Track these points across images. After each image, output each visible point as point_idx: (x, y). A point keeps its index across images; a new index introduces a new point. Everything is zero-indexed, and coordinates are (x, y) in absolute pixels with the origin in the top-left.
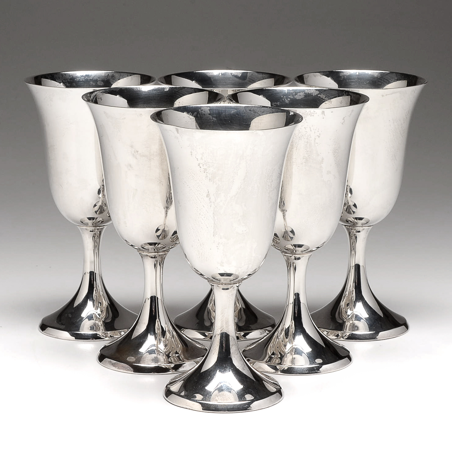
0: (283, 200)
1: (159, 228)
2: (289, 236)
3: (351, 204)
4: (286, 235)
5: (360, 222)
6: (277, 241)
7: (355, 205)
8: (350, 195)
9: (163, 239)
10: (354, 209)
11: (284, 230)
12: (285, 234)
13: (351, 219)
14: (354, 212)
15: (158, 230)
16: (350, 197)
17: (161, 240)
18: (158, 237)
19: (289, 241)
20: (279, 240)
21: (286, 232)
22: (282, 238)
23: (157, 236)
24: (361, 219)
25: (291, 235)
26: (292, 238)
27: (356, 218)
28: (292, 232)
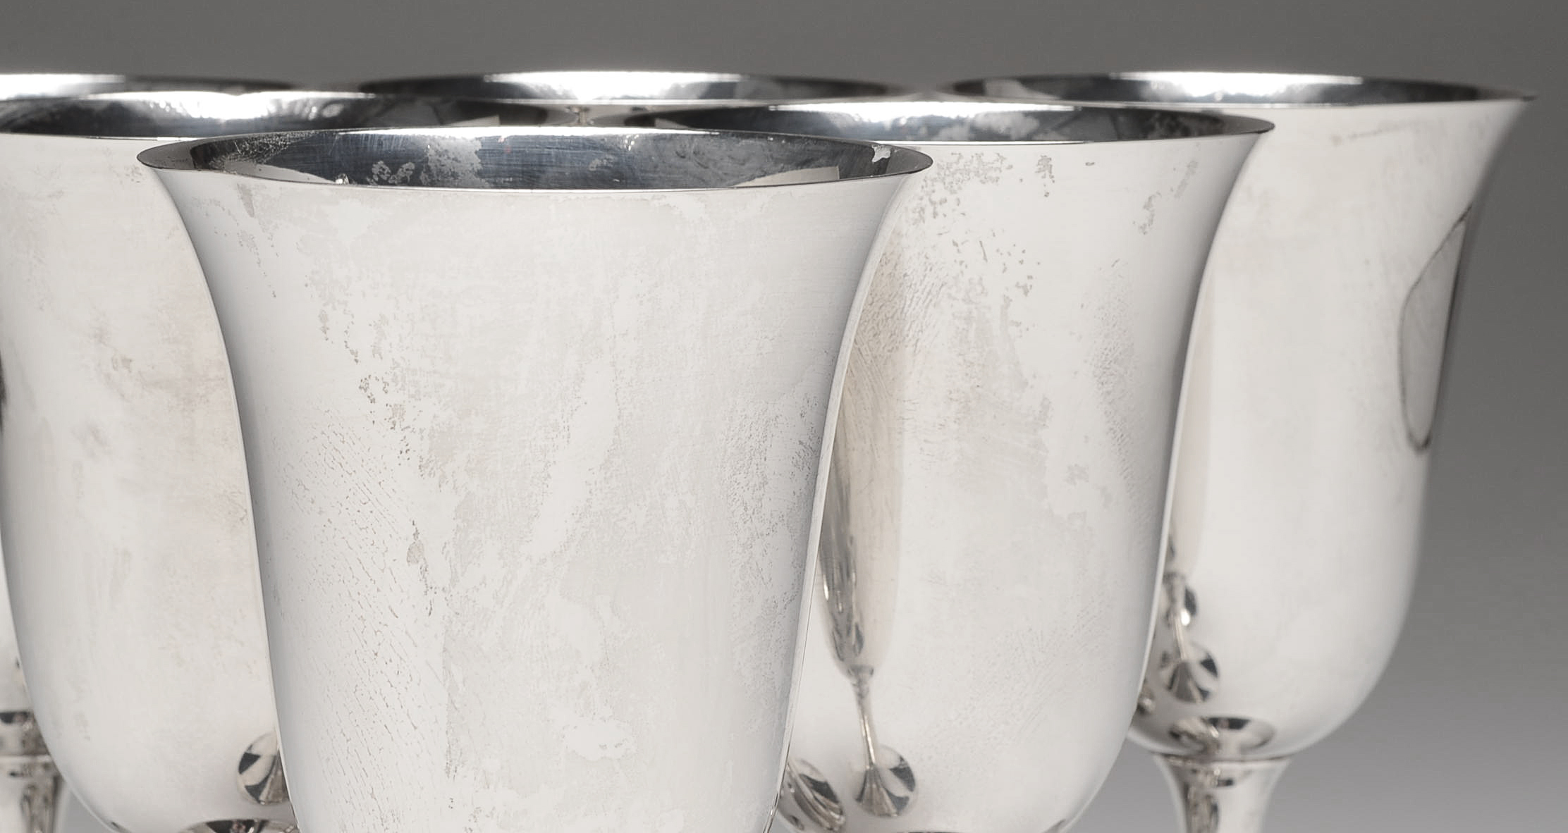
0: (856, 619)
1: (254, 752)
2: (888, 792)
3: (1191, 655)
4: (874, 786)
5: (1233, 739)
6: (831, 820)
7: (1209, 665)
8: (1184, 617)
9: (280, 799)
10: (1203, 678)
11: (860, 767)
12: (868, 785)
13: (1192, 724)
14: (1204, 694)
15: (248, 760)
16: (1189, 627)
17: (270, 809)
18: (255, 791)
19: (889, 815)
20: (841, 813)
21: (872, 775)
22: (854, 804)
23: (247, 787)
24: (1236, 724)
25: (899, 789)
26: (901, 803)
27: (1214, 722)
28: (904, 773)
